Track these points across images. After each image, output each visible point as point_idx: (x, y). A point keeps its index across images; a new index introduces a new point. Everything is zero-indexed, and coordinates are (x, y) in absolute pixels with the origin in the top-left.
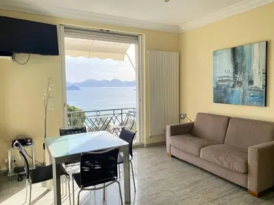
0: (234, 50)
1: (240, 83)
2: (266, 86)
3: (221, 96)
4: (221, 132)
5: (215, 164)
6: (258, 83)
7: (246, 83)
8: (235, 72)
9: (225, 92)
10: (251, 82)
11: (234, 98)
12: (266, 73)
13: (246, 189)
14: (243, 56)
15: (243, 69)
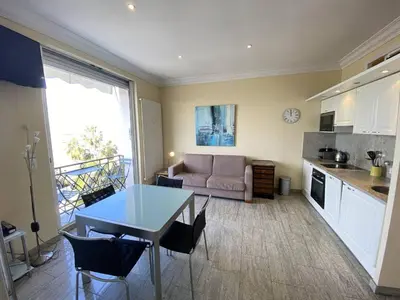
0: (213, 108)
1: (217, 131)
2: (235, 133)
3: (202, 141)
4: (208, 167)
5: (221, 189)
6: (230, 131)
7: (221, 131)
8: (214, 123)
9: (206, 137)
10: (225, 131)
11: (213, 142)
12: (235, 125)
13: (244, 201)
14: (219, 113)
15: (219, 122)
